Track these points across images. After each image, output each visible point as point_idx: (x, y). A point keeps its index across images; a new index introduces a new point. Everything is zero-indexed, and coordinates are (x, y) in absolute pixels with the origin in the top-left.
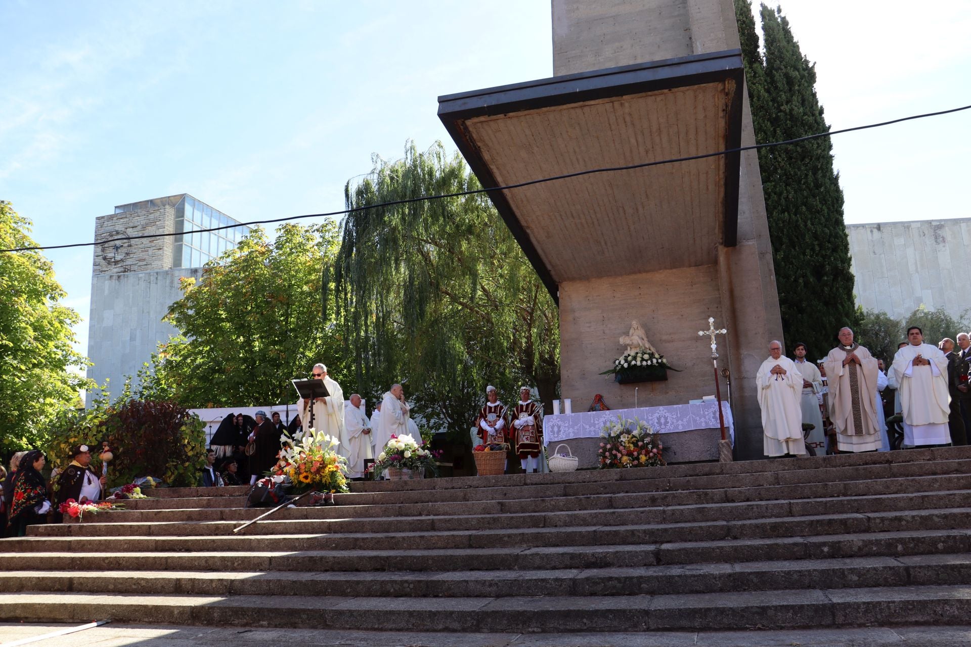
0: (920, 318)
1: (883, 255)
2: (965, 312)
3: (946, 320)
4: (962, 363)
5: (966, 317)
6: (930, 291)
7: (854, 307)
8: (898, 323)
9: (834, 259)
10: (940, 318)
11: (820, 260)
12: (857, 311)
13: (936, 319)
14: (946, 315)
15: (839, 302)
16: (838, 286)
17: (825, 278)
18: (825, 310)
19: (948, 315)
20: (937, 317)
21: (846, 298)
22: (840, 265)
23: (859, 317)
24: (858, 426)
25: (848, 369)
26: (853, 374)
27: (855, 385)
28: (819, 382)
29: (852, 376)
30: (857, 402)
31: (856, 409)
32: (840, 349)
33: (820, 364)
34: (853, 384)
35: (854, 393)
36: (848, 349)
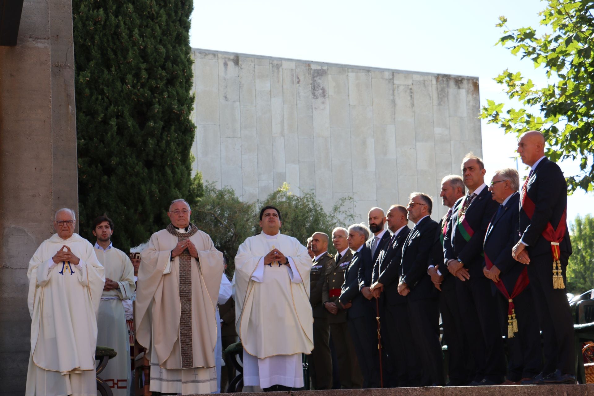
0: (281, 203)
1: (238, 104)
2: (340, 202)
3: (316, 211)
4: (335, 270)
5: (342, 209)
6: (297, 166)
7: (189, 174)
8: (249, 207)
9: (169, 97)
10: (307, 207)
11: (146, 95)
12: (193, 182)
13: (302, 207)
14: (316, 204)
15: (169, 163)
16: (169, 139)
17: (152, 124)
18: (145, 174)
19: (319, 203)
20: (303, 205)
21: (179, 158)
22: (176, 107)
23: (195, 192)
24: (186, 354)
25: (179, 264)
26: (185, 272)
27: (186, 290)
28: (130, 281)
29: (184, 275)
30: (187, 317)
31: (186, 328)
32: (168, 233)
33: (133, 255)
34: (183, 287)
35: (185, 302)
36: (181, 233)
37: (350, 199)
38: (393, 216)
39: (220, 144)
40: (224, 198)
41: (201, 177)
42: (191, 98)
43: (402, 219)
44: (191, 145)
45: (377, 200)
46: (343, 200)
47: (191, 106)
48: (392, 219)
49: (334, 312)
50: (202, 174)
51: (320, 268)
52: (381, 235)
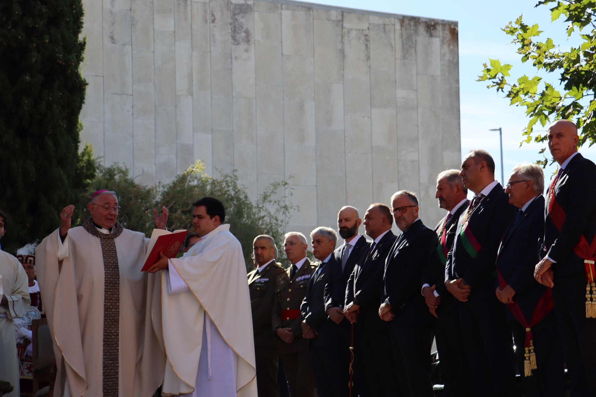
0: (192, 188)
1: (129, 48)
2: (272, 187)
3: (238, 199)
4: (290, 286)
5: (273, 197)
6: (209, 137)
7: (77, 148)
8: (149, 192)
9: (50, 41)
10: (226, 193)
11: (20, 37)
12: (80, 158)
13: (220, 193)
14: (239, 191)
15: (50, 133)
16: (51, 99)
17: (27, 78)
18: (17, 146)
19: (243, 189)
20: (220, 190)
21: (65, 126)
22: (61, 56)
23: (84, 171)
24: (110, 391)
25: (104, 274)
26: (111, 285)
27: (112, 308)
28: (23, 294)
29: (110, 289)
30: (113, 343)
31: (111, 357)
33: (25, 258)
34: (109, 304)
35: (111, 323)
36: (104, 234)
37: (284, 185)
38: (372, 218)
39: (104, 103)
41: (91, 151)
42: (80, 44)
43: (383, 222)
44: (80, 108)
45: (316, 186)
46: (276, 186)
47: (81, 55)
48: (371, 223)
49: (288, 340)
50: (92, 147)
51: (265, 282)
52: (353, 242)
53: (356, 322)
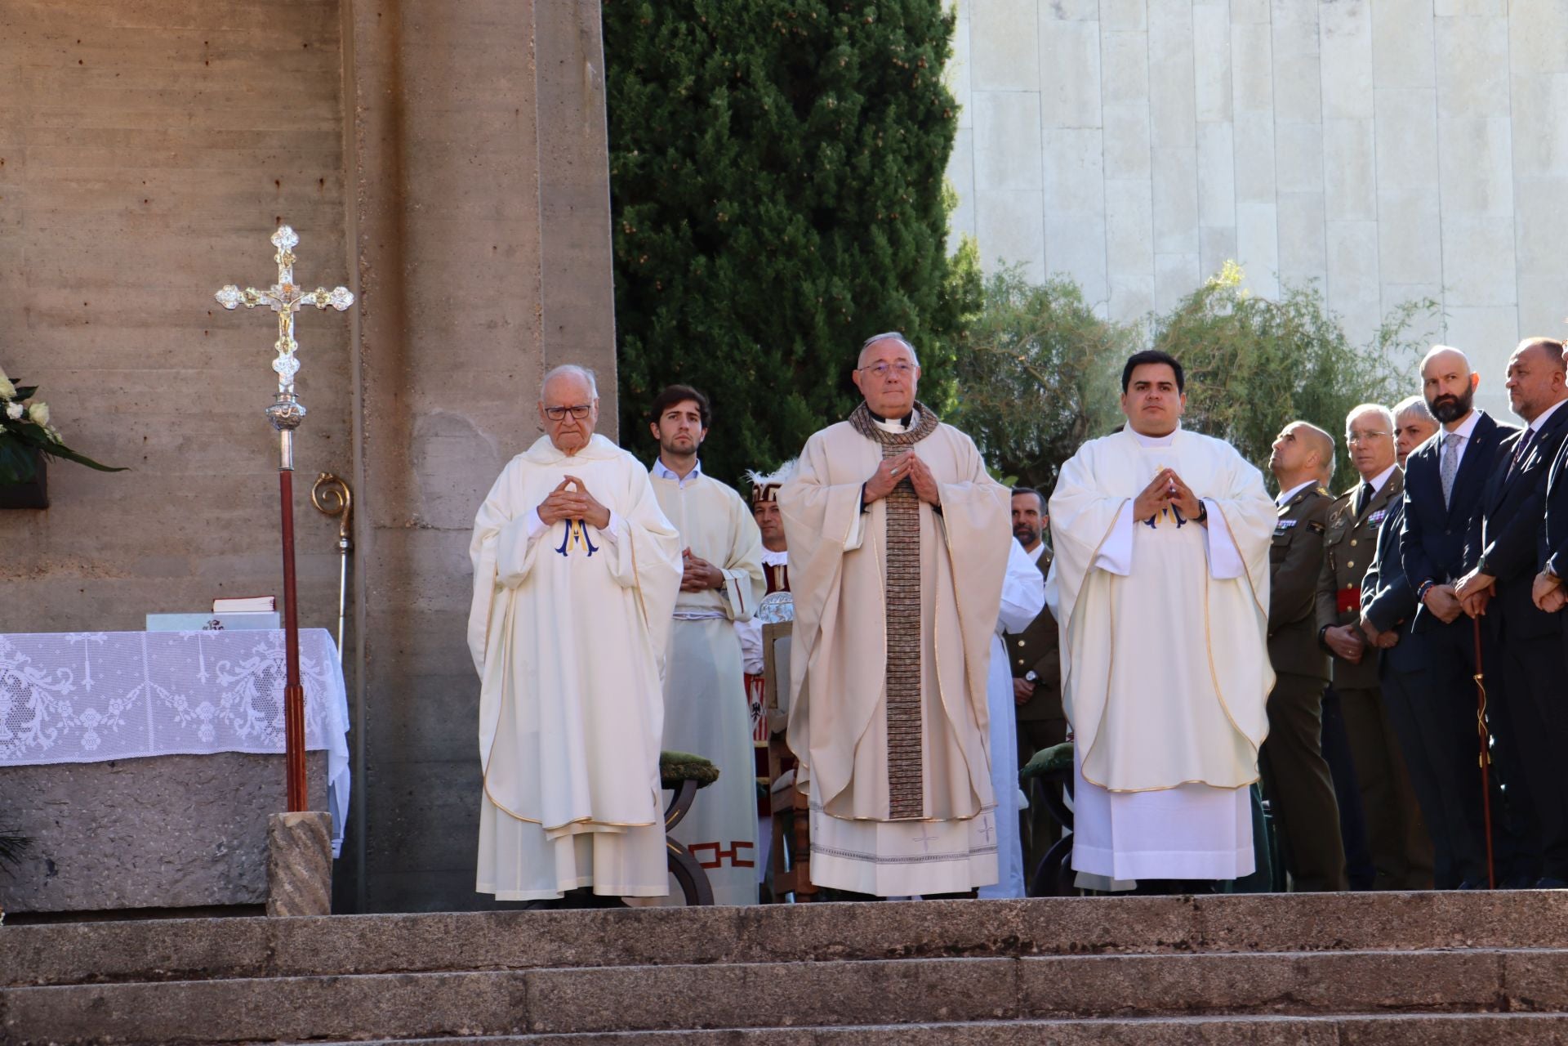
0: (1220, 323)
1: (1093, 26)
2: (1400, 314)
3: (1324, 343)
4: (1355, 533)
5: (1405, 336)
6: (1270, 208)
7: (940, 246)
8: (1122, 333)
9: (879, 20)
10: (1297, 331)
11: (815, 15)
12: (950, 268)
13: (1281, 332)
14: (1324, 323)
15: (880, 216)
16: (880, 143)
17: (830, 101)
18: (812, 249)
19: (1333, 319)
20: (1285, 325)
21: (911, 201)
22: (900, 49)
23: (958, 297)
24: (904, 780)
25: (885, 523)
26: (901, 545)
27: (905, 598)
28: (752, 569)
29: (898, 555)
30: (909, 674)
31: (903, 706)
32: (854, 431)
33: (763, 490)
34: (897, 589)
35: (902, 632)
36: (889, 434)
37: (1428, 307)
38: (1528, 373)
39: (1042, 148)
40: (1048, 308)
41: (975, 253)
42: (944, 21)
43: (1555, 382)
44: (944, 159)
45: (1517, 305)
46: (1409, 309)
47: (945, 44)
48: (1525, 383)
49: (1350, 655)
50: (978, 243)
51: (1289, 528)
52: (1466, 428)
53: (1483, 613)
